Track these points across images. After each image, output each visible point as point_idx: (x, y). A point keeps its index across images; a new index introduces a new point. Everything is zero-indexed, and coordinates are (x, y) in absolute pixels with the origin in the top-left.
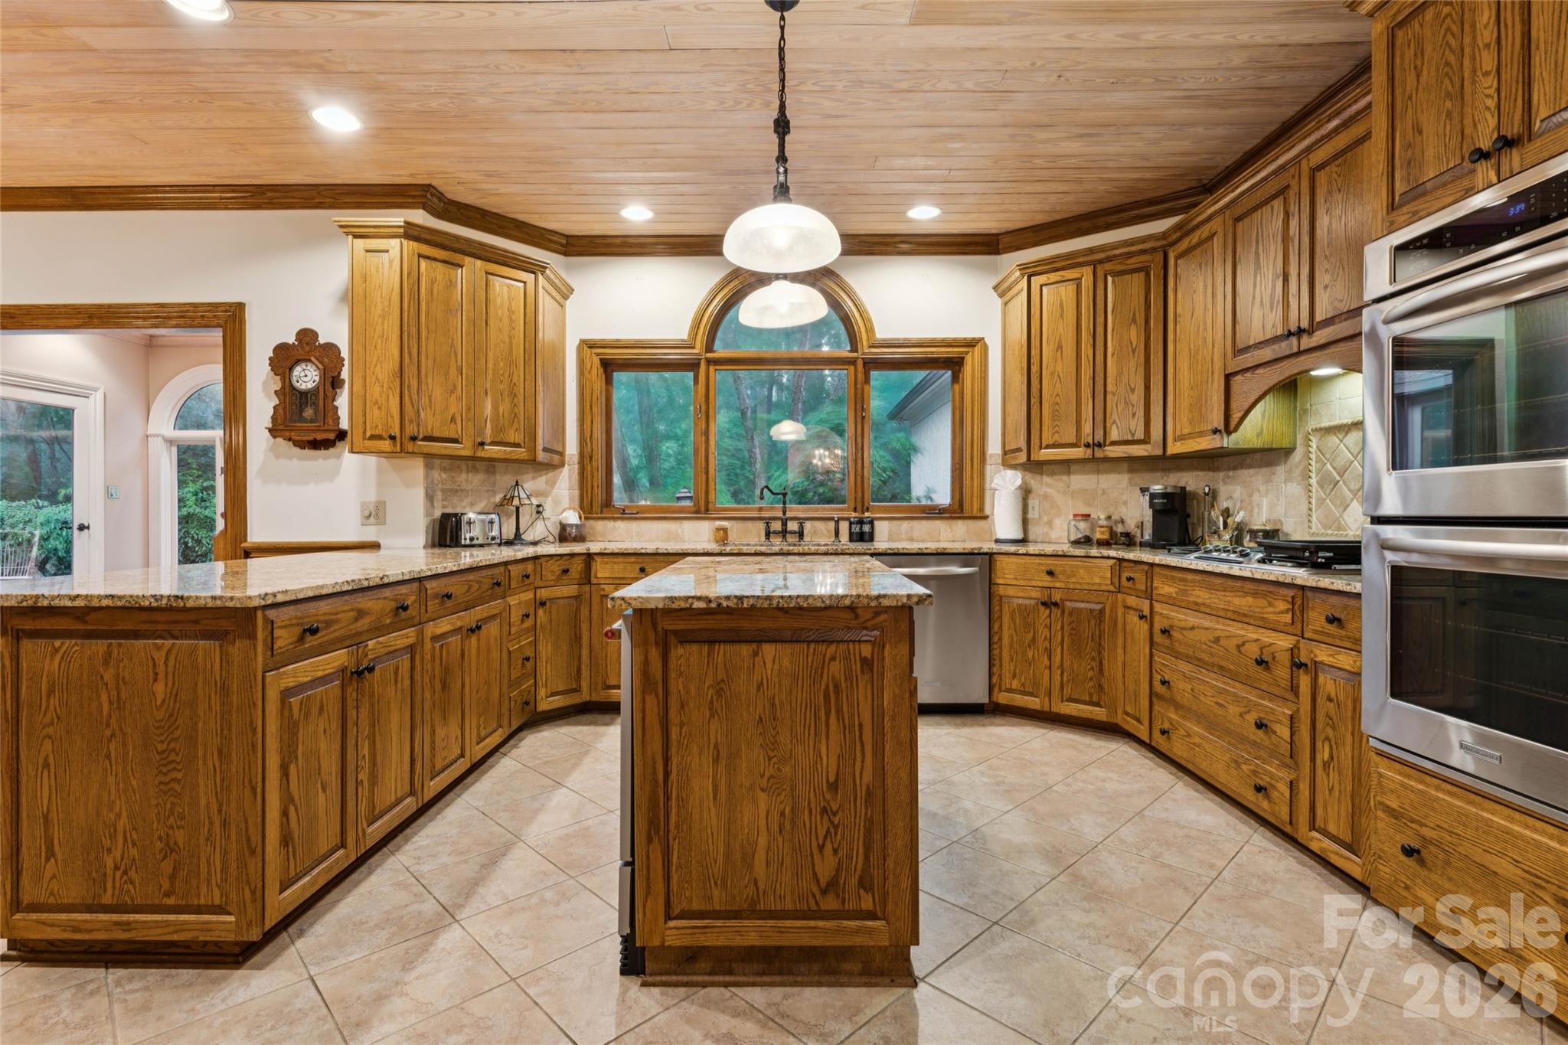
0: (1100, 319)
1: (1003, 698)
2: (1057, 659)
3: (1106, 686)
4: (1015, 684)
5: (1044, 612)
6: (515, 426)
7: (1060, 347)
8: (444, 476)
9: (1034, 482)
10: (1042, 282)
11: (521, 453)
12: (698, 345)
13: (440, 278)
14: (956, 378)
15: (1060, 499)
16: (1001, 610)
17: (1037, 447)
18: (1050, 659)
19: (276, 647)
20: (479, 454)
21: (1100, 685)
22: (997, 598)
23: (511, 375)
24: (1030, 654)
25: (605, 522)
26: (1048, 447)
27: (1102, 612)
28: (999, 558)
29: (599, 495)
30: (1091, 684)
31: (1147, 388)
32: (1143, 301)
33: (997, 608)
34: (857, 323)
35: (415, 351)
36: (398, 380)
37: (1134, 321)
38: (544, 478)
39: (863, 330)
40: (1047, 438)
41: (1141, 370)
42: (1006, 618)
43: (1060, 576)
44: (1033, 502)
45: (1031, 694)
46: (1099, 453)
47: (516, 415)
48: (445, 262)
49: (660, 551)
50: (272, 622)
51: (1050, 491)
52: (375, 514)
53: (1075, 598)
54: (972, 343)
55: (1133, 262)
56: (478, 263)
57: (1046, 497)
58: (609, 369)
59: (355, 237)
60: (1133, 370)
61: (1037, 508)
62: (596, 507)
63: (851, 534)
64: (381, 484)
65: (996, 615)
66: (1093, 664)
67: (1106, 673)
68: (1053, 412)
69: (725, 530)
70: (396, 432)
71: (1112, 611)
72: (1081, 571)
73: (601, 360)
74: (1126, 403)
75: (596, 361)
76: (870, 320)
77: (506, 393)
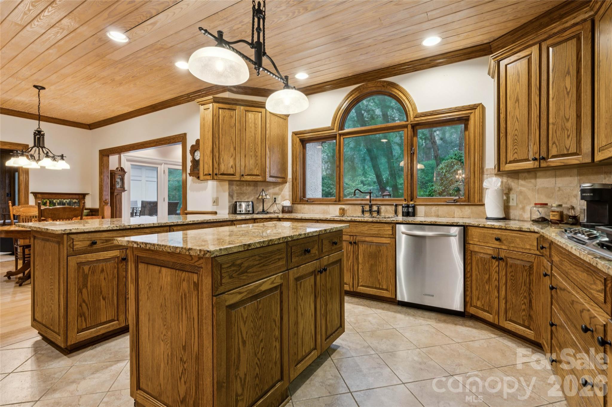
0: (544, 77)
1: (472, 310)
2: (503, 293)
3: (534, 317)
4: (479, 304)
5: (495, 263)
6: (257, 168)
7: (517, 100)
8: (237, 188)
9: (513, 183)
10: (506, 63)
11: (259, 178)
12: (335, 128)
13: (227, 115)
14: (466, 128)
15: (530, 194)
16: (471, 259)
17: (504, 163)
18: (499, 293)
19: (74, 248)
20: (242, 179)
21: (530, 315)
22: (469, 252)
23: (255, 149)
24: (487, 288)
25: (301, 205)
26: (511, 162)
27: (531, 267)
28: (470, 228)
29: (299, 194)
30: (524, 313)
31: (579, 116)
32: (575, 58)
33: (469, 258)
34: (408, 107)
35: (217, 143)
36: (212, 154)
37: (568, 73)
38: (278, 188)
39: (411, 110)
40: (510, 157)
41: (574, 105)
42: (474, 264)
43: (504, 242)
44: (512, 196)
45: (488, 312)
46: (544, 164)
47: (257, 164)
48: (229, 109)
49: (303, 218)
50: (73, 239)
51: (523, 189)
52: (216, 202)
53: (514, 257)
54: (473, 108)
55: (567, 34)
56: (242, 108)
57: (521, 192)
58: (304, 143)
59: (202, 105)
60: (568, 106)
61: (515, 199)
62: (298, 200)
63: (403, 212)
64: (217, 191)
65: (469, 261)
66: (525, 301)
67: (534, 308)
68: (513, 140)
69: (343, 209)
70: (211, 172)
71: (537, 268)
72: (518, 240)
73: (300, 139)
74: (563, 129)
75: (298, 140)
76: (414, 104)
77: (253, 155)
